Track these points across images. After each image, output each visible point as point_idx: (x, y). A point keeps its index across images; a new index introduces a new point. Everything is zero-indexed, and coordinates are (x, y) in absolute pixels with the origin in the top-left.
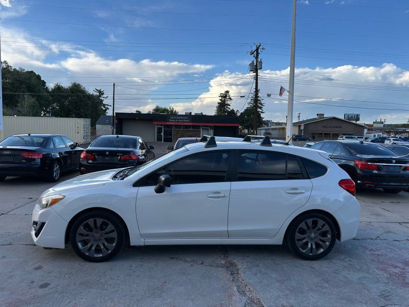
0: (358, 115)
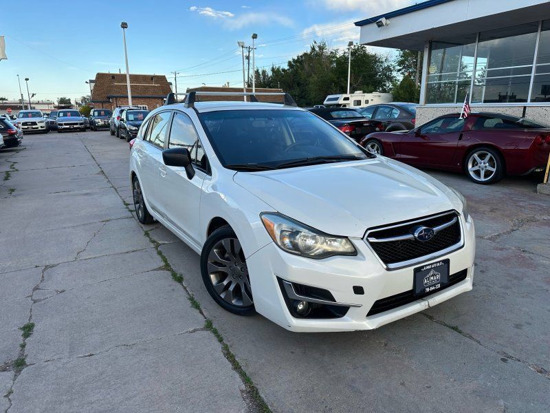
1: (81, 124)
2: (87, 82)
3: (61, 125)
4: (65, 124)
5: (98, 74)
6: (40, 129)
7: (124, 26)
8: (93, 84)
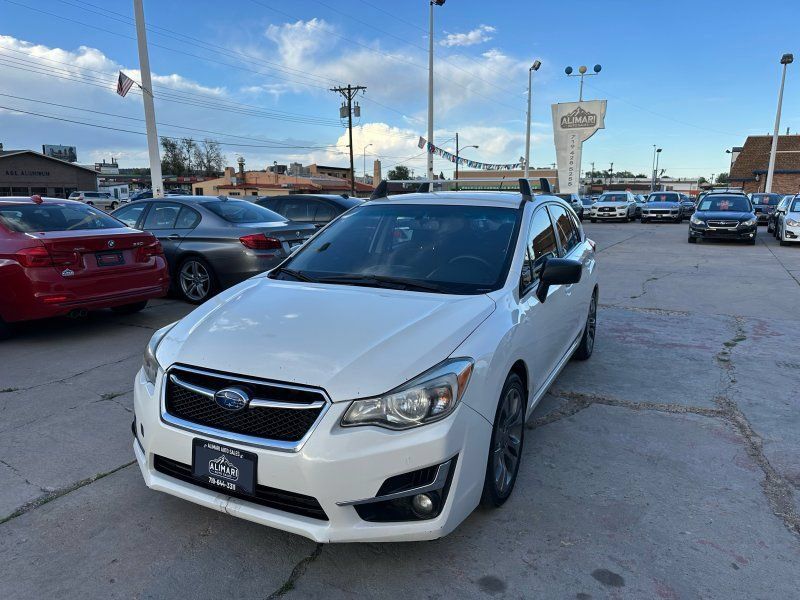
0: (71, 149)
1: (674, 212)
2: (728, 152)
3: (646, 212)
4: (652, 212)
5: (749, 138)
6: (618, 216)
7: (787, 59)
8: (737, 154)
